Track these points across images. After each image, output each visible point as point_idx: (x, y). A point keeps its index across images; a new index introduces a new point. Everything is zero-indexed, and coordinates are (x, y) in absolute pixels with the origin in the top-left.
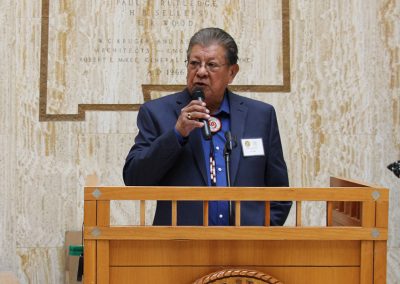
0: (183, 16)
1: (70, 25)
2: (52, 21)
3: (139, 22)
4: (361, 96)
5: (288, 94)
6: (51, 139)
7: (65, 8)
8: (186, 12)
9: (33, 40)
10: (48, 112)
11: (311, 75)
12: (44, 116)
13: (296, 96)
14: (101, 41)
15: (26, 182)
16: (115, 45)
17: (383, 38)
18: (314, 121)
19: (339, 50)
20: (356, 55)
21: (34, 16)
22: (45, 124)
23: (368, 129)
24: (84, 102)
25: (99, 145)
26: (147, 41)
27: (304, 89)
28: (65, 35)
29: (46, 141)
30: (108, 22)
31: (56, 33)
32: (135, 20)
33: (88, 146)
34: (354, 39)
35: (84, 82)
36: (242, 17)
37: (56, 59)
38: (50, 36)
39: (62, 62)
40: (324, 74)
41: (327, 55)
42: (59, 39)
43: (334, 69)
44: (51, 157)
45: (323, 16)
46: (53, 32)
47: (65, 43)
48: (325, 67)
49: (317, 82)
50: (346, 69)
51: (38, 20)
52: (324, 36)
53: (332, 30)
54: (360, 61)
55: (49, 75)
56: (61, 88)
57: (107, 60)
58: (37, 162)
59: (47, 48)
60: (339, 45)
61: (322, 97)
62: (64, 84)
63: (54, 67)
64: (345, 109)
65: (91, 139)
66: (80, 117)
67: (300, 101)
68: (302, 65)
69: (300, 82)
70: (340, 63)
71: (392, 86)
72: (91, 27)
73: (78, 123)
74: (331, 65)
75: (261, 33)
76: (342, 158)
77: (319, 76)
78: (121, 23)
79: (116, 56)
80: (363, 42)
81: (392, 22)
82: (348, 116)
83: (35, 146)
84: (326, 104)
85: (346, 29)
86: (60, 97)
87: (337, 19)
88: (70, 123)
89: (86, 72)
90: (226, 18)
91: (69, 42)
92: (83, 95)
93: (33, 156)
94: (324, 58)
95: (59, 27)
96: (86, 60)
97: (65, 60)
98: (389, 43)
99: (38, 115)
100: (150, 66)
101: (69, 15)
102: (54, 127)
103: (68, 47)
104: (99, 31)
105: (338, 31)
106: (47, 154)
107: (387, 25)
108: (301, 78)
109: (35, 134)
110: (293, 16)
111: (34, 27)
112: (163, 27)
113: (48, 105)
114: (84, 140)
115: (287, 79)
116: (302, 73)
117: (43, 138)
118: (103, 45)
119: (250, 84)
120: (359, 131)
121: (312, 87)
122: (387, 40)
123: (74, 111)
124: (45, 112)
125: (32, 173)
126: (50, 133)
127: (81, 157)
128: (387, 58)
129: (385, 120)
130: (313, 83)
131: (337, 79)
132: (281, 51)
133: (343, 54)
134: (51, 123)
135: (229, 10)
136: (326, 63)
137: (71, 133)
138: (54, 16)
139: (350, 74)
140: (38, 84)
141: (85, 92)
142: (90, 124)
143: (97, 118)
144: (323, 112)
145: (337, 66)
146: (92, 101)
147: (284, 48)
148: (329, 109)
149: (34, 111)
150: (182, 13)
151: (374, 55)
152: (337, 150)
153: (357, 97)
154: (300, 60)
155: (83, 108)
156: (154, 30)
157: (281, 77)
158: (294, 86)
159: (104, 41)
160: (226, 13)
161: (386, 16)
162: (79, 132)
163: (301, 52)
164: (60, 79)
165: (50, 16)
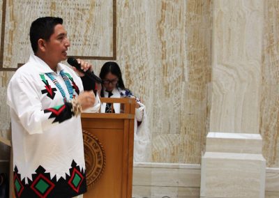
1: (15, 27)
2: (6, 25)
4: (149, 63)
6: (5, 79)
7: (13, 19)
8: (69, 22)
10: (4, 67)
11: (126, 53)
12: (1, 69)
13: (119, 62)
14: (28, 35)
17: (159, 36)
18: (127, 74)
19: (139, 41)
20: (146, 44)
22: (2, 72)
23: (152, 78)
24: (20, 62)
27: (122, 59)
28: (12, 31)
31: (8, 31)
34: (146, 37)
35: (21, 53)
36: (95, 25)
37: (8, 42)
39: (10, 44)
40: (132, 52)
41: (133, 43)
42: (10, 33)
43: (136, 50)
45: (132, 26)
46: (7, 30)
47: (12, 35)
48: (132, 49)
49: (128, 56)
50: (142, 50)
52: (132, 35)
53: (136, 32)
54: (148, 47)
55: (4, 50)
56: (10, 56)
59: (4, 37)
60: (139, 39)
61: (131, 63)
62: (11, 54)
63: (7, 46)
64: (141, 69)
67: (121, 64)
68: (122, 48)
70: (139, 48)
71: (163, 59)
74: (135, 48)
75: (103, 32)
76: (139, 91)
77: (130, 53)
80: (150, 38)
81: (163, 30)
82: (143, 72)
84: (132, 66)
85: (142, 31)
86: (9, 60)
87: (138, 27)
89: (22, 49)
90: (87, 25)
91: (14, 35)
94: (132, 45)
95: (10, 28)
96: (22, 43)
97: (12, 43)
98: (162, 39)
101: (15, 22)
102: (6, 74)
103: (13, 37)
104: (28, 30)
105: (139, 33)
108: (121, 55)
110: (118, 25)
113: (4, 63)
115: (115, 54)
116: (122, 52)
119: (97, 56)
120: (147, 79)
121: (126, 58)
122: (160, 38)
123: (16, 67)
124: (2, 67)
126: (4, 76)
128: (161, 46)
129: (160, 74)
130: (126, 56)
131: (138, 54)
132: (112, 41)
133: (141, 43)
134: (5, 72)
135: (88, 22)
136: (133, 47)
138: (8, 23)
139: (144, 52)
141: (21, 58)
144: (131, 70)
146: (24, 62)
147: (114, 40)
148: (134, 69)
151: (155, 44)
152: (137, 88)
153: (146, 65)
154: (121, 46)
157: (112, 53)
158: (118, 57)
161: (160, 27)
163: (121, 42)
164: (9, 52)
165: (6, 22)
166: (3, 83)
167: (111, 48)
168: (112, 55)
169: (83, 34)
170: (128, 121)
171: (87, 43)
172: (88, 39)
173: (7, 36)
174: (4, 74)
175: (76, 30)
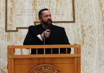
0: (45, 3)
1: (13, 5)
2: (8, 5)
3: (32, 4)
4: (95, 23)
5: (74, 23)
6: (9, 37)
7: (12, 1)
9: (3, 10)
10: (8, 30)
11: (81, 18)
12: (7, 31)
13: (77, 24)
14: (22, 10)
15: (2, 49)
16: (26, 11)
17: (100, 8)
18: (82, 31)
19: (88, 11)
20: (93, 12)
21: (3, 3)
22: (7, 33)
23: (97, 33)
24: (18, 27)
25: (22, 38)
26: (35, 10)
27: (79, 22)
28: (12, 8)
30: (24, 5)
31: (10, 8)
32: (31, 4)
33: (19, 39)
34: (92, 8)
35: (17, 21)
36: (61, 2)
37: (10, 15)
38: (8, 9)
39: (11, 16)
40: (84, 18)
42: (10, 10)
43: (87, 16)
44: (9, 42)
45: (84, 2)
46: (8, 8)
47: (12, 11)
48: (84, 16)
49: (82, 20)
50: (90, 16)
51: (4, 5)
52: (84, 7)
53: (86, 6)
54: (94, 14)
55: (8, 19)
56: (11, 23)
57: (24, 15)
58: (5, 44)
59: (7, 12)
60: (88, 10)
61: (84, 24)
62: (12, 22)
63: (9, 17)
64: (90, 27)
65: (20, 37)
66: (17, 31)
67: (78, 25)
68: (78, 15)
69: (78, 20)
70: (89, 15)
71: (103, 21)
72: (19, 6)
73: (16, 33)
74: (86, 15)
75: (66, 7)
76: (90, 40)
77: (83, 18)
78: (28, 5)
79: (26, 14)
80: (95, 9)
81: (102, 3)
82: (91, 29)
83: (4, 39)
85: (90, 5)
86: (11, 26)
87: (87, 3)
88: (14, 33)
89: (18, 18)
90: (57, 3)
91: (13, 11)
92: (17, 25)
93: (4, 42)
94: (84, 13)
95: (10, 6)
96: (18, 15)
97: (12, 15)
98: (102, 9)
99: (5, 30)
100: (36, 17)
101: (13, 3)
102: (9, 34)
103: (13, 12)
104: (22, 7)
105: (88, 6)
106: (8, 41)
107: (101, 4)
109: (4, 36)
110: (75, 2)
111: (3, 7)
112: (39, 6)
113: (8, 28)
114: (18, 37)
115: (74, 19)
116: (78, 18)
117: (6, 37)
118: (23, 11)
119: (64, 21)
120: (94, 33)
121: (81, 21)
122: (101, 8)
123: (15, 29)
124: (7, 30)
125: (4, 46)
126: (8, 35)
127: (17, 42)
128: (101, 13)
129: (101, 30)
130: (81, 20)
131: (88, 19)
132: (72, 12)
133: (89, 12)
134: (9, 33)
136: (85, 15)
137: (14, 35)
138: (9, 3)
139: (91, 17)
140: (5, 22)
141: (18, 24)
142: (20, 33)
143: (21, 31)
144: (84, 28)
146: (20, 26)
147: (73, 11)
148: (86, 27)
149: (4, 29)
150: (45, 2)
151: (98, 12)
152: (89, 38)
153: (93, 24)
154: (78, 14)
155: (17, 28)
156: (37, 7)
157: (72, 19)
158: (76, 21)
159: (23, 10)
160: (57, 2)
161: (101, 2)
162: (16, 35)
163: (78, 12)
164: (11, 21)
165: (8, 3)
166: (7, 39)
167: (72, 15)
168: (72, 20)
169: (54, 8)
170: (76, 58)
171: (57, 13)
172: (58, 11)
173: (9, 12)
174: (8, 34)
175: (50, 6)
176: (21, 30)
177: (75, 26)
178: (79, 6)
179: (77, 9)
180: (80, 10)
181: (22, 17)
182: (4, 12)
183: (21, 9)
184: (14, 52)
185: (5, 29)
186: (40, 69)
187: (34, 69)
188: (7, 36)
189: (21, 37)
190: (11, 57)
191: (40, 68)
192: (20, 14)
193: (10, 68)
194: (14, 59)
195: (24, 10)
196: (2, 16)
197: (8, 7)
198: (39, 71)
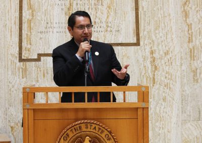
1: (33, 15)
2: (24, 14)
3: (66, 14)
4: (174, 47)
5: (139, 47)
6: (25, 71)
7: (30, 8)
9: (15, 23)
10: (23, 58)
11: (150, 38)
12: (21, 60)
13: (143, 48)
14: (48, 23)
15: (12, 91)
16: (55, 25)
17: (184, 19)
18: (152, 60)
19: (163, 25)
20: (171, 27)
21: (15, 12)
22: (22, 63)
23: (178, 63)
24: (40, 52)
25: (47, 73)
27: (146, 44)
28: (30, 20)
29: (22, 71)
30: (51, 14)
31: (26, 20)
32: (64, 13)
33: (42, 74)
34: (170, 20)
35: (40, 43)
36: (116, 10)
37: (26, 32)
38: (23, 21)
39: (29, 34)
40: (156, 37)
42: (28, 23)
43: (161, 34)
44: (25, 79)
45: (155, 9)
46: (24, 20)
47: (30, 24)
48: (156, 33)
49: (153, 41)
50: (167, 34)
51: (17, 14)
52: (156, 19)
53: (160, 15)
54: (173, 30)
55: (23, 40)
56: (29, 46)
57: (51, 33)
58: (18, 82)
59: (22, 27)
60: (163, 23)
61: (155, 48)
62: (31, 44)
63: (26, 36)
64: (166, 53)
66: (38, 60)
67: (145, 50)
68: (145, 33)
69: (144, 41)
70: (164, 32)
71: (189, 42)
72: (43, 17)
73: (37, 63)
74: (159, 33)
75: (125, 18)
76: (166, 77)
77: (154, 38)
79: (55, 31)
80: (174, 21)
81: (188, 11)
82: (168, 57)
83: (17, 74)
84: (157, 51)
86: (29, 50)
87: (162, 10)
88: (34, 63)
89: (41, 38)
90: (108, 11)
91: (32, 24)
93: (16, 79)
94: (156, 29)
95: (28, 17)
96: (41, 33)
97: (31, 32)
99: (18, 59)
101: (32, 11)
102: (26, 65)
103: (32, 27)
104: (47, 18)
105: (163, 16)
106: (23, 78)
107: (186, 13)
108: (145, 39)
109: (17, 68)
110: (140, 9)
111: (15, 17)
113: (23, 54)
114: (40, 71)
115: (138, 39)
116: (145, 37)
117: (21, 70)
118: (49, 25)
119: (120, 42)
120: (173, 64)
121: (150, 43)
122: (186, 20)
123: (36, 57)
124: (21, 58)
125: (16, 86)
126: (24, 68)
127: (39, 79)
128: (186, 29)
129: (186, 59)
130: (151, 41)
131: (162, 39)
132: (135, 26)
133: (165, 27)
134: (25, 63)
135: (109, 7)
136: (157, 32)
137: (34, 68)
138: (25, 11)
139: (169, 36)
140: (18, 44)
141: (40, 47)
142: (43, 63)
143: (47, 60)
144: (156, 55)
145: (162, 33)
146: (44, 52)
147: (136, 25)
148: (159, 54)
149: (16, 57)
150: (87, 9)
151: (180, 27)
152: (164, 74)
153: (172, 48)
154: (144, 31)
155: (40, 55)
157: (135, 39)
158: (141, 43)
159: (49, 23)
160: (108, 9)
161: (185, 8)
162: (38, 67)
163: (145, 27)
164: (29, 42)
165: (23, 12)
166: (23, 74)
167: (134, 32)
168: (135, 41)
169: (104, 20)
171: (109, 29)
172: (110, 25)
173: (25, 26)
174: (23, 65)
175: (96, 16)
176: (45, 58)
177: (140, 51)
178: (147, 16)
179: (143, 21)
180: (149, 24)
181: (47, 36)
182: (18, 27)
183: (45, 22)
184: (34, 98)
185: (18, 56)
186: (79, 129)
187: (68, 127)
188: (22, 68)
189: (45, 71)
190: (28, 106)
191: (78, 126)
192: (44, 30)
193: (27, 126)
194: (34, 110)
195: (51, 23)
196: (13, 35)
197: (23, 18)
198: (77, 132)
